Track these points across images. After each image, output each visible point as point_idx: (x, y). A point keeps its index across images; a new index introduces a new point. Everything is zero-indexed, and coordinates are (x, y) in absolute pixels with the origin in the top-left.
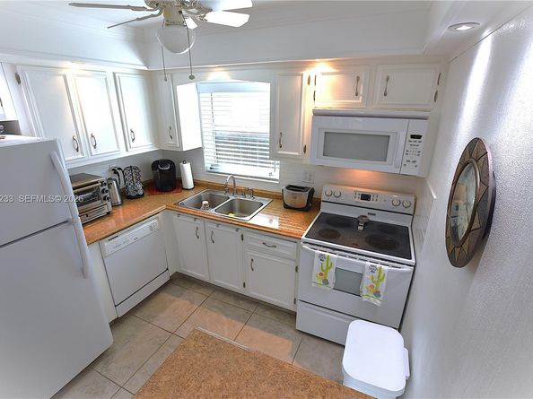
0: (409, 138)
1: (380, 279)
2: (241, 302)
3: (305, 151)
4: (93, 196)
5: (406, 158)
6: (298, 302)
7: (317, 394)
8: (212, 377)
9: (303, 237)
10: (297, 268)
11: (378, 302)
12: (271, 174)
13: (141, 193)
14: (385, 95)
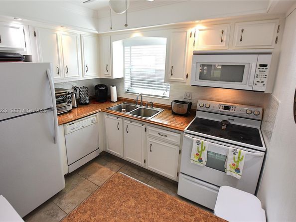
0: (258, 67)
1: (239, 160)
2: (142, 173)
3: (187, 78)
4: (63, 100)
5: (257, 79)
6: (180, 174)
7: (201, 220)
8: (129, 200)
9: (186, 129)
10: (180, 151)
11: (238, 176)
12: (164, 94)
13: (88, 102)
14: (241, 40)
